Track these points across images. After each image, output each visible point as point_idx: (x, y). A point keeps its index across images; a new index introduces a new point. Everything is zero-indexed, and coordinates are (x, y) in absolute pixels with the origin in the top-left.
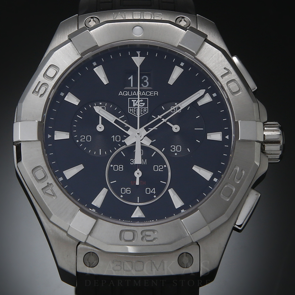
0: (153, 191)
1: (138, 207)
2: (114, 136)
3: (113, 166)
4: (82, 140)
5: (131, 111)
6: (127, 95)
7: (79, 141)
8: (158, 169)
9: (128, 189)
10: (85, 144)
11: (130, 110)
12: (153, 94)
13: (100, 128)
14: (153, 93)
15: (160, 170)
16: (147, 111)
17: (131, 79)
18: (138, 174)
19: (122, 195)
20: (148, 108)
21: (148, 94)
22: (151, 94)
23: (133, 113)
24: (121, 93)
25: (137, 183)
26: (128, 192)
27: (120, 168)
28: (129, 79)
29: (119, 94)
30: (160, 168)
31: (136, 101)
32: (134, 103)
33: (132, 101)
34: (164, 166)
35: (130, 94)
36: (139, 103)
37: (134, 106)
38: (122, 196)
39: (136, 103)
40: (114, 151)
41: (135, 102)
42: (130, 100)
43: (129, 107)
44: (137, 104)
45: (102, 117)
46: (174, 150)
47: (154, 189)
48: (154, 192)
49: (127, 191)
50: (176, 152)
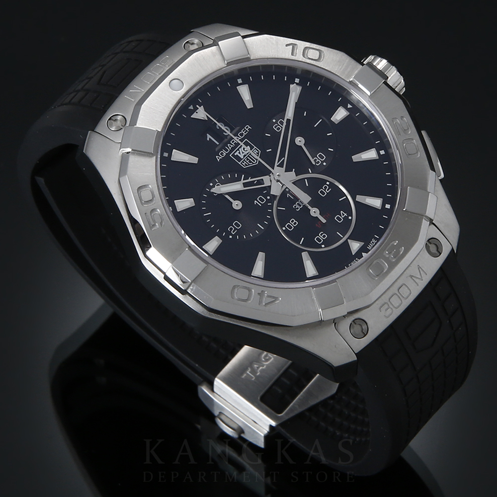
0: (343, 215)
1: (348, 240)
2: (255, 201)
3: (286, 228)
4: (233, 232)
5: (245, 164)
6: (225, 154)
7: (232, 235)
8: (325, 191)
9: (321, 235)
10: (239, 232)
11: (243, 164)
12: (247, 131)
13: (237, 205)
14: (245, 129)
15: (328, 190)
16: (258, 151)
17: (210, 139)
18: (315, 212)
19: (322, 244)
20: (255, 147)
21: (242, 135)
22: (245, 133)
23: (249, 165)
24: (218, 158)
25: (324, 221)
26: (324, 236)
27: (293, 223)
28: (208, 139)
29: (218, 160)
30: (325, 189)
31: (238, 151)
32: (239, 155)
33: (235, 154)
34: (327, 185)
35: (227, 150)
36: (244, 151)
37: (242, 158)
38: (323, 246)
39: (241, 153)
40: (271, 214)
41: (239, 153)
42: (233, 155)
43: (240, 163)
44: (243, 153)
45: (227, 194)
46: (319, 162)
47: (342, 212)
48: (345, 214)
49: (322, 236)
50: (322, 162)
